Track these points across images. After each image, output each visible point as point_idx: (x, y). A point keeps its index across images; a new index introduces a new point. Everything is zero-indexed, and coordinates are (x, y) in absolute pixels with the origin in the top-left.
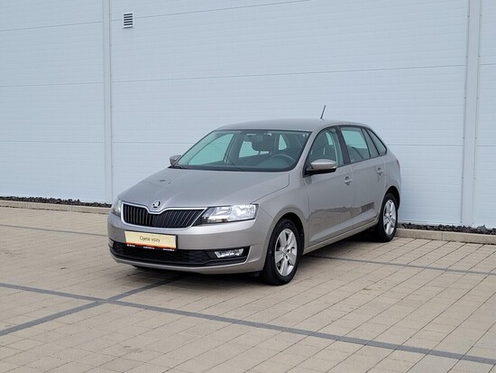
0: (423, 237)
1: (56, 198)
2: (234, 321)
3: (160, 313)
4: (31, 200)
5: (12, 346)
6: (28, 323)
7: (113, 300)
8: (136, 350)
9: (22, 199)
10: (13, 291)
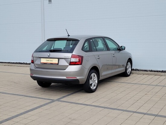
0: (158, 75)
1: (25, 63)
2: (105, 108)
3: (77, 105)
4: (16, 63)
5: (29, 118)
6: (31, 109)
7: (58, 100)
8: (74, 119)
9: (13, 63)
10: (21, 97)
